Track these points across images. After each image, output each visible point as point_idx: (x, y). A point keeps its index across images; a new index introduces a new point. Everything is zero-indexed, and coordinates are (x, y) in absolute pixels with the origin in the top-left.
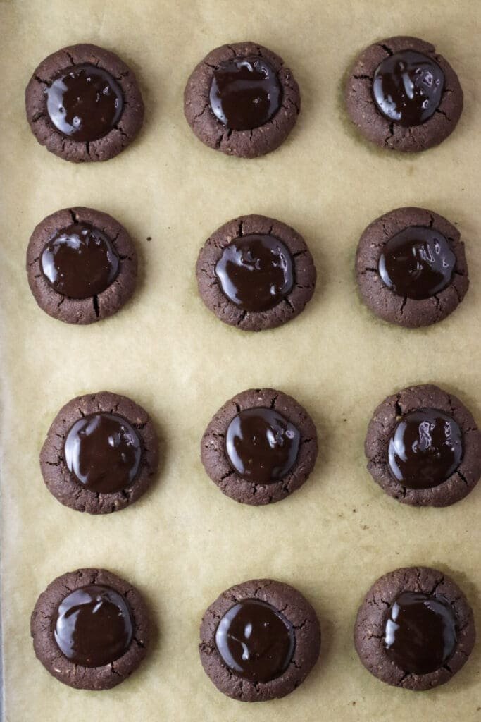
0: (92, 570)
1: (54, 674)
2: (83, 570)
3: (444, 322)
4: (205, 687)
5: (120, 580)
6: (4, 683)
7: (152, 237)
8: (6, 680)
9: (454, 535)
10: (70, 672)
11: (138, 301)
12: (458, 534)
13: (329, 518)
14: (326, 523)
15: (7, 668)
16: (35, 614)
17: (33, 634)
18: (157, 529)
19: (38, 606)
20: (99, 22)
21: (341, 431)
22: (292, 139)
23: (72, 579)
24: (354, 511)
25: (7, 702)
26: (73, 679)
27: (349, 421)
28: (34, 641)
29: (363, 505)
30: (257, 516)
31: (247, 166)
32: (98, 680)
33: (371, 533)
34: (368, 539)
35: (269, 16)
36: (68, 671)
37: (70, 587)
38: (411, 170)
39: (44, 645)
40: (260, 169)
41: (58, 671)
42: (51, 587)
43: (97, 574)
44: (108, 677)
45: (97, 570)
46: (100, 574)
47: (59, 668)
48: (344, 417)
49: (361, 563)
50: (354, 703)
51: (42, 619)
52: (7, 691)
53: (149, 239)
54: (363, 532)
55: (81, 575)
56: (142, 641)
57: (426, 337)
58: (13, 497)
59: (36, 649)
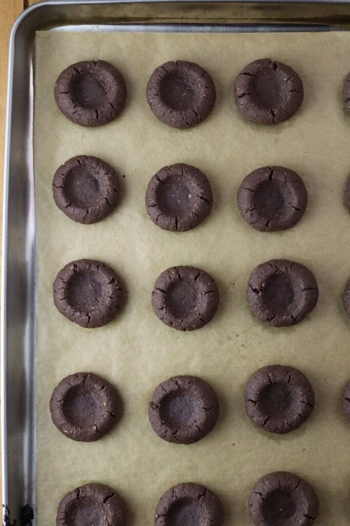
0: (84, 373)
1: (64, 433)
2: (79, 373)
3: (293, 229)
4: (149, 433)
5: (100, 379)
6: (35, 427)
7: (126, 175)
8: (37, 425)
9: (294, 350)
10: (73, 432)
11: (117, 212)
12: (296, 351)
13: (222, 339)
14: (221, 342)
15: (37, 419)
16: (52, 399)
17: (51, 411)
18: (124, 343)
19: (53, 395)
20: (99, 51)
21: (231, 290)
22: (208, 121)
23: (72, 379)
24: (237, 336)
25: (37, 438)
26: (75, 436)
27: (236, 284)
28: (52, 415)
29: (242, 332)
30: (181, 337)
31: (182, 135)
32: (89, 436)
33: (246, 348)
34: (244, 352)
35: (197, 49)
36: (71, 432)
37: (71, 384)
38: (276, 141)
39: (57, 417)
40: (188, 137)
41: (66, 431)
42: (60, 384)
43: (87, 376)
44: (94, 435)
45: (87, 373)
46: (89, 376)
47: (66, 430)
48: (233, 282)
49: (240, 366)
50: (234, 444)
51: (56, 402)
52: (37, 431)
53: (124, 176)
54: (242, 348)
55: (78, 376)
56: (113, 414)
57: (282, 238)
58: (43, 322)
59: (53, 419)
